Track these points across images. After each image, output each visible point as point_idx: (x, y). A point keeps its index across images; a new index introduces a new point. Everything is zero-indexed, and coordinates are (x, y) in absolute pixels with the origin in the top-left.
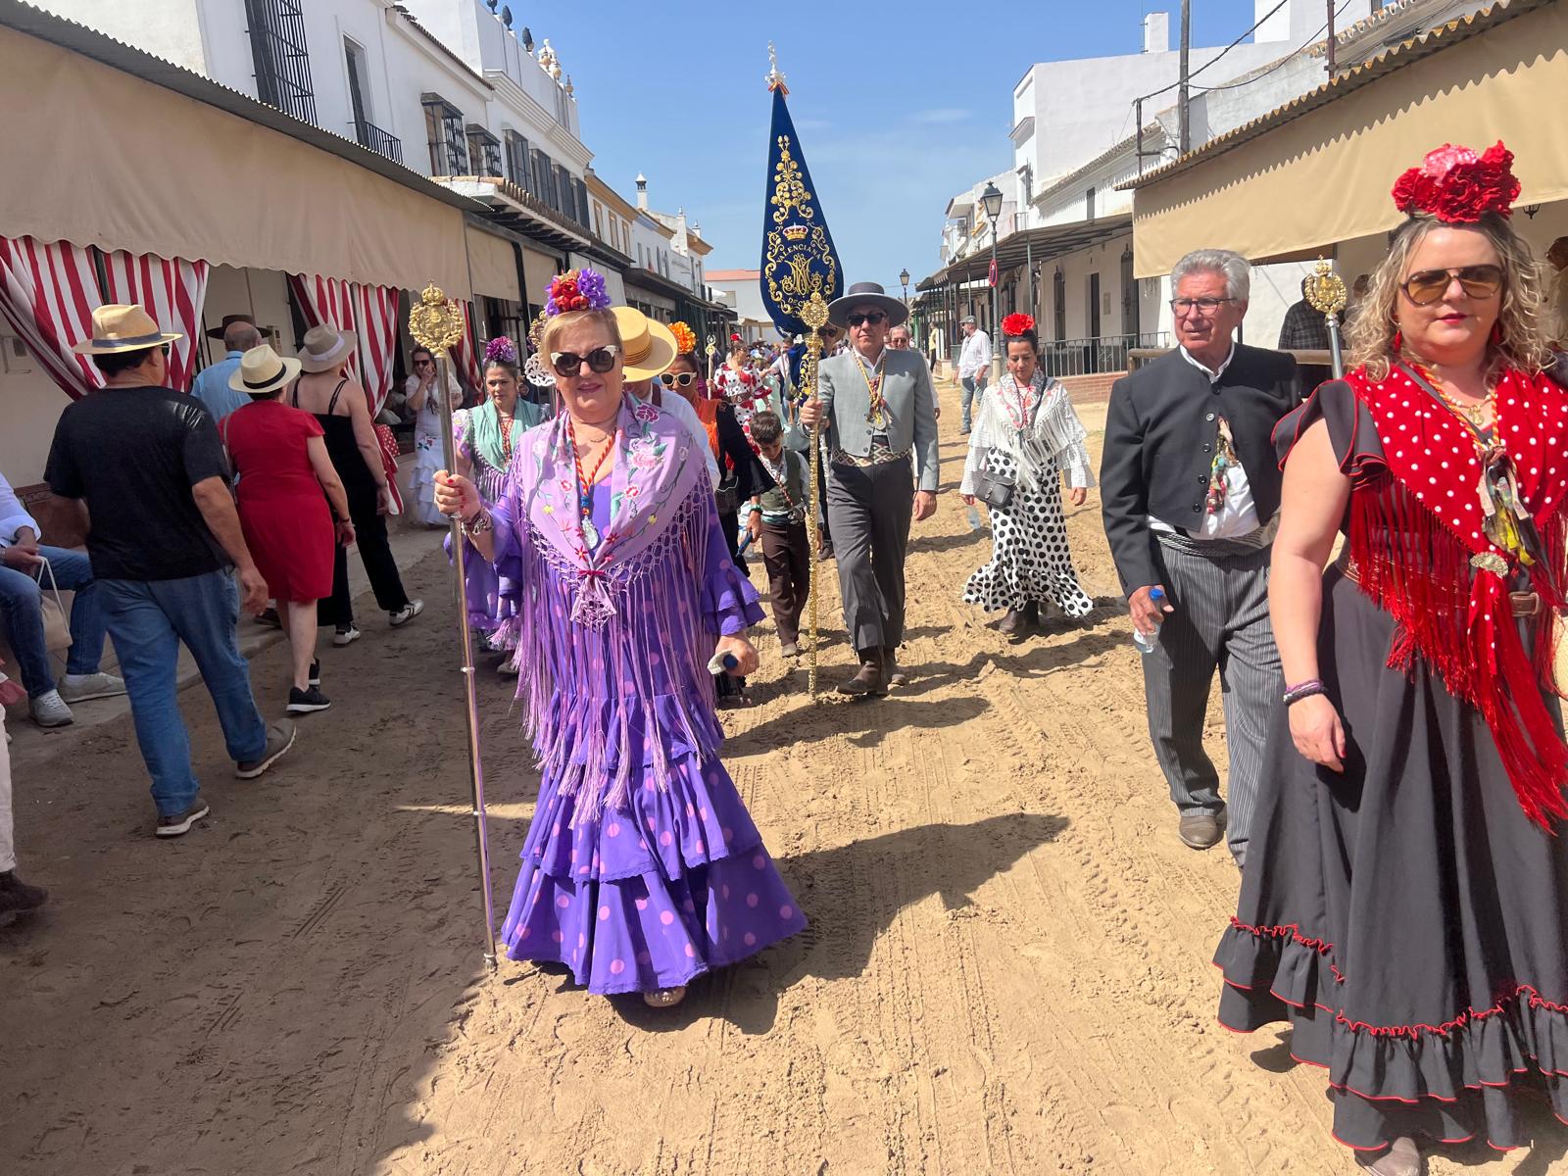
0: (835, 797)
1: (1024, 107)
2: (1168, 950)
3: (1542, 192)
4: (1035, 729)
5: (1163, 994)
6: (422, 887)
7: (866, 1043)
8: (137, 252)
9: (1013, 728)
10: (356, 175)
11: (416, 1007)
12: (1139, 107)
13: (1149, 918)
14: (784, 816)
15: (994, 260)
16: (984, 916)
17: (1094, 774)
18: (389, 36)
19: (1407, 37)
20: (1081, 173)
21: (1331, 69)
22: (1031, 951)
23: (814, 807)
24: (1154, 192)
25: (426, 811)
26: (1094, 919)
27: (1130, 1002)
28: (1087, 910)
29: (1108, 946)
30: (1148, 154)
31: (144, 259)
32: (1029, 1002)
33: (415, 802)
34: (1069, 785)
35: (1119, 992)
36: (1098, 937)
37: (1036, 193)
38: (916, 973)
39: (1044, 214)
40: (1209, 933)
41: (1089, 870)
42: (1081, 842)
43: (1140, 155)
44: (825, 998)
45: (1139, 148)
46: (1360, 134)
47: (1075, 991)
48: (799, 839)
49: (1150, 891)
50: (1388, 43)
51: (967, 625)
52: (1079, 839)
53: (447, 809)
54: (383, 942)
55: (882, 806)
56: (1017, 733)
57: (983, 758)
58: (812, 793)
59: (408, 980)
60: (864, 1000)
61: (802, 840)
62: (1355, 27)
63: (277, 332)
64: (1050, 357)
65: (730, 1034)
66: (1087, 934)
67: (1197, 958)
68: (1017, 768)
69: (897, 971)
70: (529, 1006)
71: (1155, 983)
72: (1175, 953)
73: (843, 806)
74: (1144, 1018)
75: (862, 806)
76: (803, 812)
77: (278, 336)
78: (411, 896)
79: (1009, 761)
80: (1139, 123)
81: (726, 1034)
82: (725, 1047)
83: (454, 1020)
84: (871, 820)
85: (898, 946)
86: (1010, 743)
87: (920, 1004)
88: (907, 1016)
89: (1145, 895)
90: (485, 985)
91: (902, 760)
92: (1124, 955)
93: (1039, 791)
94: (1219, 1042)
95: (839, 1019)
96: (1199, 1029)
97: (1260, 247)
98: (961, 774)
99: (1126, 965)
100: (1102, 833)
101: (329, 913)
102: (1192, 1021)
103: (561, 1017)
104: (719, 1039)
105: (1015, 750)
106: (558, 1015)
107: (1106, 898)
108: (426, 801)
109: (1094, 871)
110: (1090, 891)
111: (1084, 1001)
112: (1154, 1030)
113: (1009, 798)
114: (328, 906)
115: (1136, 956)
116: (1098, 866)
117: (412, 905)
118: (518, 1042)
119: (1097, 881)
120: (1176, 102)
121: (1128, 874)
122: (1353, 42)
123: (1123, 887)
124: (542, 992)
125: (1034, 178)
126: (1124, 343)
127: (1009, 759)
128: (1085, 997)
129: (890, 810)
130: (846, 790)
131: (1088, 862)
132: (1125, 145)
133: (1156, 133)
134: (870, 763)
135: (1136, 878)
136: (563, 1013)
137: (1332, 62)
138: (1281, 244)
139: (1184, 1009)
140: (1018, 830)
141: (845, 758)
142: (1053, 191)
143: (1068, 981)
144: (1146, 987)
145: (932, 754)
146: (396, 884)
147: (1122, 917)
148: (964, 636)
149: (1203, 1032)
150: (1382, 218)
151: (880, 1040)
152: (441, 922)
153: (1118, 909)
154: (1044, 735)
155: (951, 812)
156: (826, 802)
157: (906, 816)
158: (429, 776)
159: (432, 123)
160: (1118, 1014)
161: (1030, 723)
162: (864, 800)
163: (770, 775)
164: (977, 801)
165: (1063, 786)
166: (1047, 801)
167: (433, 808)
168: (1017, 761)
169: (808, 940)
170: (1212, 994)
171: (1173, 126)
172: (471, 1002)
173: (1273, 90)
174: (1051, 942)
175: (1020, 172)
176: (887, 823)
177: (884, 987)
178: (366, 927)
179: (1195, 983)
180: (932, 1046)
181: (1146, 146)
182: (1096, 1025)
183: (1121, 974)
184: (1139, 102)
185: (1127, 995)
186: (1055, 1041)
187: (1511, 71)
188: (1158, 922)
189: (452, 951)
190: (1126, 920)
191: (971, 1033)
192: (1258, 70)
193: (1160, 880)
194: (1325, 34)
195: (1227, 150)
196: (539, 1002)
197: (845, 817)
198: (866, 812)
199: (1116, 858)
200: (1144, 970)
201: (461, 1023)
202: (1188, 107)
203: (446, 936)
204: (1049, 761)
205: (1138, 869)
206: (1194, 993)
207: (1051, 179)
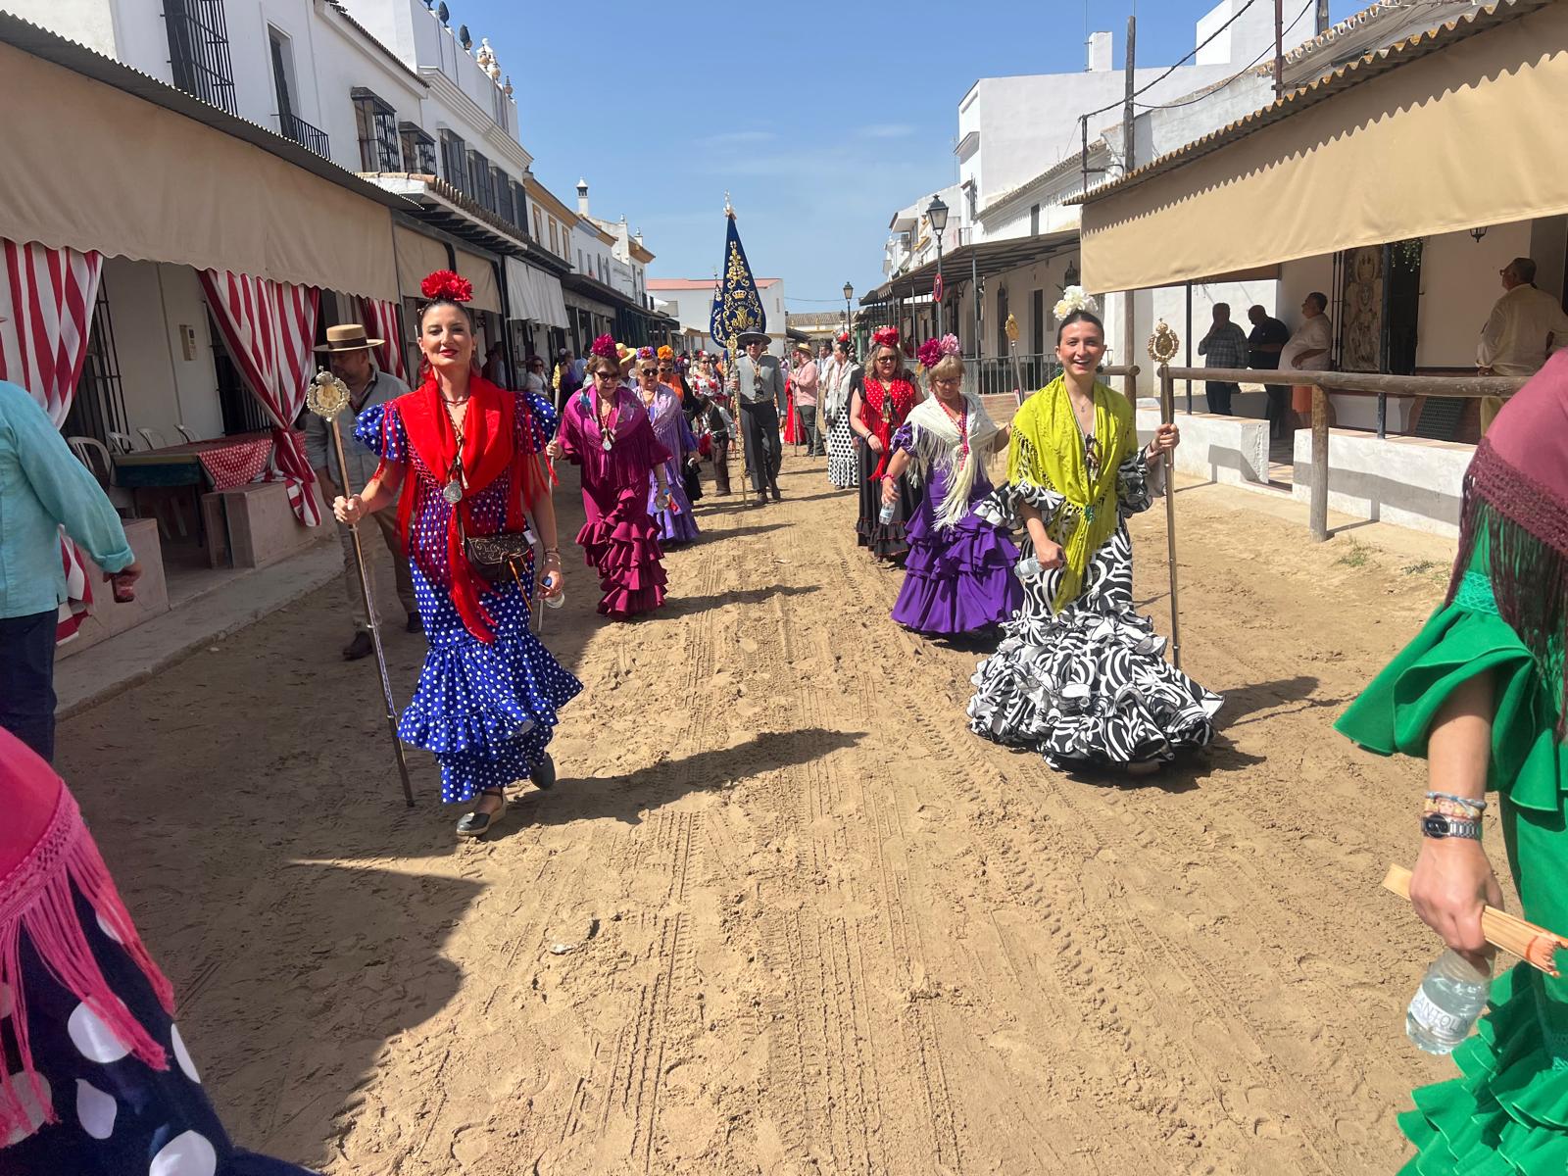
0: (779, 851)
1: (969, 121)
2: (1153, 1039)
3: (1504, 211)
4: (994, 771)
5: (1152, 1097)
6: (309, 960)
7: (815, 1162)
8: (20, 239)
9: (968, 769)
10: (274, 166)
11: (288, 1119)
12: (1085, 124)
13: (1129, 999)
14: (723, 873)
15: (939, 274)
16: (946, 996)
17: (1059, 823)
18: (317, 25)
19: (1353, 58)
20: (1025, 190)
21: (1278, 89)
22: (1000, 1042)
23: (755, 862)
24: (1101, 208)
25: (322, 865)
26: (1069, 1000)
27: (1115, 1107)
28: (1060, 989)
29: (1085, 1035)
30: (1094, 171)
31: (28, 247)
32: (1000, 1106)
33: (311, 856)
34: (1033, 836)
35: (1102, 1094)
36: (1073, 1022)
37: (980, 208)
38: (872, 1070)
39: (988, 229)
40: (1197, 1018)
41: (1059, 940)
42: (1049, 906)
43: (1085, 172)
44: (768, 1105)
45: (1085, 165)
46: (1314, 150)
47: (1053, 1093)
48: (739, 902)
49: (1128, 965)
50: (1335, 63)
51: (917, 652)
52: (1047, 902)
53: (346, 863)
54: (258, 1032)
55: (830, 862)
56: (974, 775)
57: (938, 803)
58: (753, 845)
59: (282, 1083)
60: (813, 1106)
61: (742, 905)
62: (1303, 46)
63: (191, 333)
64: (994, 373)
65: (658, 1150)
66: (1062, 1019)
67: (1187, 1050)
68: (976, 815)
69: (849, 1069)
70: (423, 1116)
71: (1141, 1081)
72: (1162, 1043)
73: (788, 861)
74: (1132, 1128)
75: (809, 862)
76: (744, 869)
77: (192, 336)
78: (295, 972)
79: (966, 808)
80: (1085, 140)
81: (652, 1152)
82: (651, 1169)
83: (332, 1136)
84: (819, 878)
85: (851, 1035)
86: (967, 785)
87: (877, 1111)
88: (861, 1127)
89: (1123, 969)
90: (373, 1088)
91: (850, 806)
92: (1104, 1045)
93: (1000, 843)
94: (1219, 1159)
95: (784, 1131)
96: (1196, 1142)
97: (1210, 265)
98: (916, 823)
99: (1108, 1059)
100: (1072, 895)
101: (196, 996)
102: (1187, 1132)
103: (460, 1130)
104: (645, 1158)
105: (973, 794)
106: (457, 1127)
107: (1080, 974)
108: (321, 855)
109: (1065, 941)
110: (1062, 965)
111: (1062, 1107)
112: (1146, 1144)
113: (968, 852)
114: (198, 984)
115: (1118, 1047)
116: (1069, 935)
117: (295, 984)
118: (406, 1164)
119: (1070, 953)
120: (1121, 119)
121: (1103, 944)
122: (1300, 62)
123: (1098, 960)
124: (440, 1097)
125: (979, 193)
127: (967, 805)
128: (1064, 1101)
129: (840, 866)
130: (791, 842)
131: (1058, 929)
132: (1071, 162)
133: (1101, 150)
134: (817, 810)
135: (1111, 949)
136: (461, 1125)
137: (1279, 82)
138: (1231, 262)
139: (1177, 1116)
140: (981, 890)
141: (790, 804)
142: (998, 206)
143: (1044, 1080)
144: (1132, 1085)
145: (884, 799)
146: (280, 957)
147: (1099, 997)
148: (914, 664)
149: (1200, 1145)
150: (1337, 237)
151: (832, 1159)
152: (328, 1006)
153: (1092, 990)
154: (1004, 778)
155: (906, 867)
156: (769, 856)
157: (857, 874)
158: (329, 823)
159: (363, 119)
160: (1102, 1122)
161: (987, 765)
162: (810, 854)
163: (707, 824)
164: (934, 855)
165: (1027, 838)
166: (1010, 855)
167: (329, 862)
168: (975, 808)
169: (748, 1028)
170: (1206, 1097)
171: (1118, 144)
172: (355, 1111)
173: (1218, 110)
174: (1022, 1029)
175: (964, 187)
176: (836, 882)
177: (836, 1089)
178: (239, 1012)
179: (1187, 1081)
180: (891, 1165)
181: (1092, 163)
182: (1078, 1138)
183: (1103, 1070)
184: (1085, 118)
185: (1110, 1098)
186: (1033, 1158)
187: (1473, 85)
188: (1138, 1003)
189: (337, 1045)
190: (1104, 1001)
191: (936, 1148)
192: (1203, 90)
193: (1138, 952)
194: (1273, 54)
195: (1178, 166)
196: (434, 1111)
197: (790, 875)
198: (812, 868)
199: (1088, 925)
200: (1127, 1067)
201: (341, 1140)
202: (1133, 125)
203: (331, 1025)
204: (1009, 807)
205: (1114, 939)
206: (1186, 1095)
207: (994, 194)
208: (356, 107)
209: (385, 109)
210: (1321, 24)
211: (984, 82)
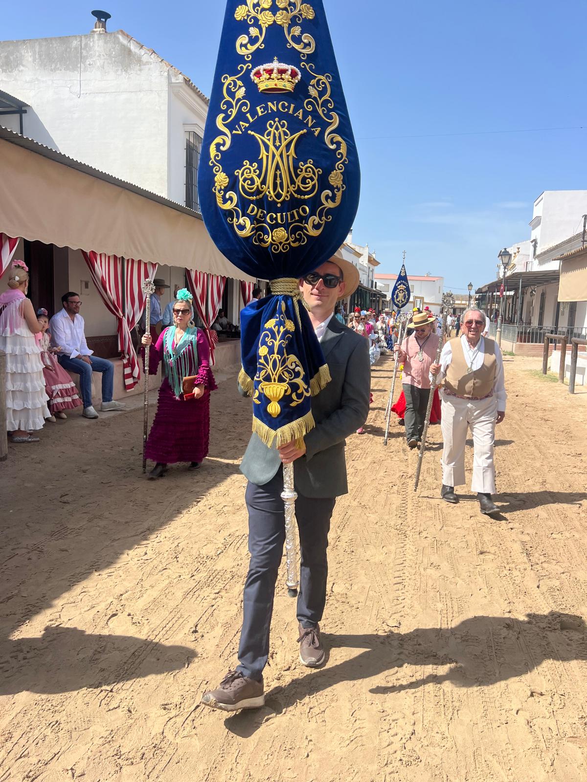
1: (538, 211)
12: (585, 219)
15: (503, 285)
20: (557, 247)
24: (569, 263)
37: (538, 252)
39: (541, 263)
43: (583, 241)
45: (584, 238)
64: (533, 333)
66: (390, 514)
79: (400, 473)
80: (585, 226)
92: (397, 520)
93: (404, 482)
98: (381, 475)
125: (538, 245)
126: (568, 331)
132: (578, 235)
142: (544, 253)
175: (532, 242)
184: (585, 216)
207: (545, 247)
211: (546, 193)
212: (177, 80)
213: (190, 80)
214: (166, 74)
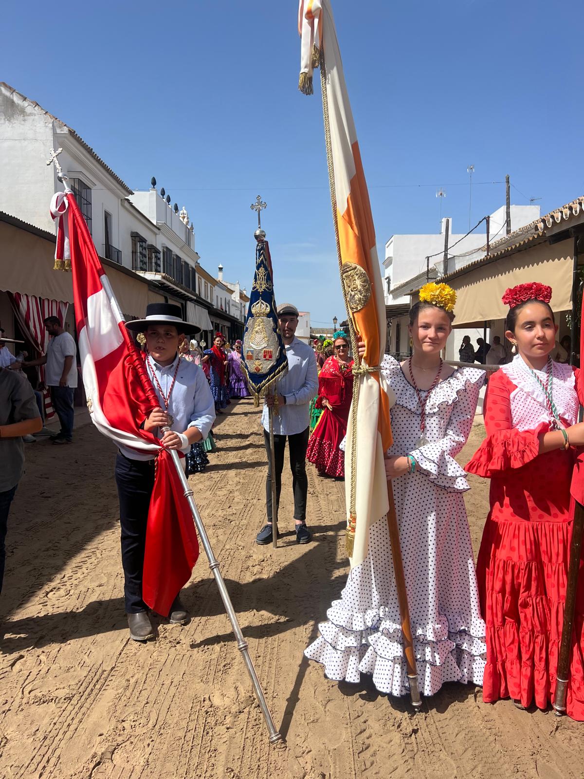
1: (388, 252)
12: (428, 260)
18: (121, 210)
21: (488, 254)
30: (431, 279)
37: (392, 288)
39: (395, 298)
43: (428, 279)
45: (428, 276)
80: (428, 266)
120: (443, 259)
125: (391, 282)
132: (423, 274)
133: (434, 271)
137: (488, 252)
142: (397, 289)
159: (134, 245)
171: (441, 269)
175: (386, 279)
181: (430, 275)
184: (428, 258)
202: (447, 261)
207: (397, 284)
208: (132, 239)
209: (143, 240)
210: (508, 232)
212: (62, 131)
213: (75, 132)
214: (51, 125)
